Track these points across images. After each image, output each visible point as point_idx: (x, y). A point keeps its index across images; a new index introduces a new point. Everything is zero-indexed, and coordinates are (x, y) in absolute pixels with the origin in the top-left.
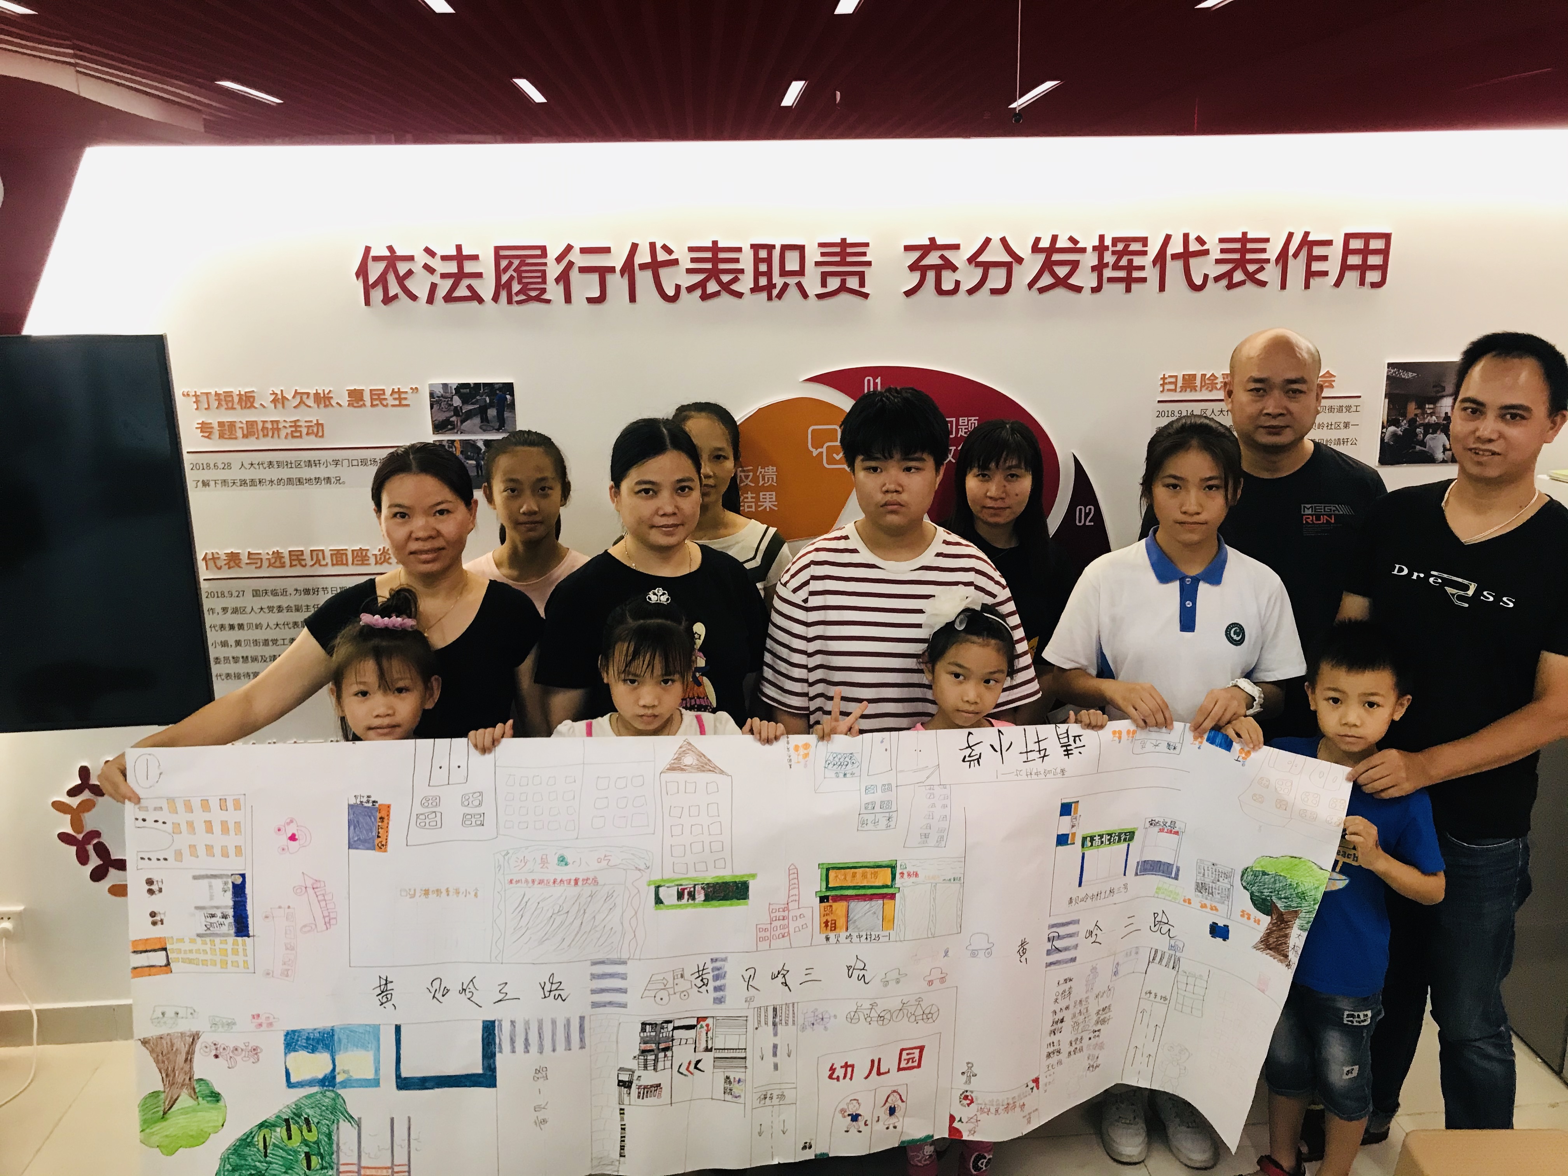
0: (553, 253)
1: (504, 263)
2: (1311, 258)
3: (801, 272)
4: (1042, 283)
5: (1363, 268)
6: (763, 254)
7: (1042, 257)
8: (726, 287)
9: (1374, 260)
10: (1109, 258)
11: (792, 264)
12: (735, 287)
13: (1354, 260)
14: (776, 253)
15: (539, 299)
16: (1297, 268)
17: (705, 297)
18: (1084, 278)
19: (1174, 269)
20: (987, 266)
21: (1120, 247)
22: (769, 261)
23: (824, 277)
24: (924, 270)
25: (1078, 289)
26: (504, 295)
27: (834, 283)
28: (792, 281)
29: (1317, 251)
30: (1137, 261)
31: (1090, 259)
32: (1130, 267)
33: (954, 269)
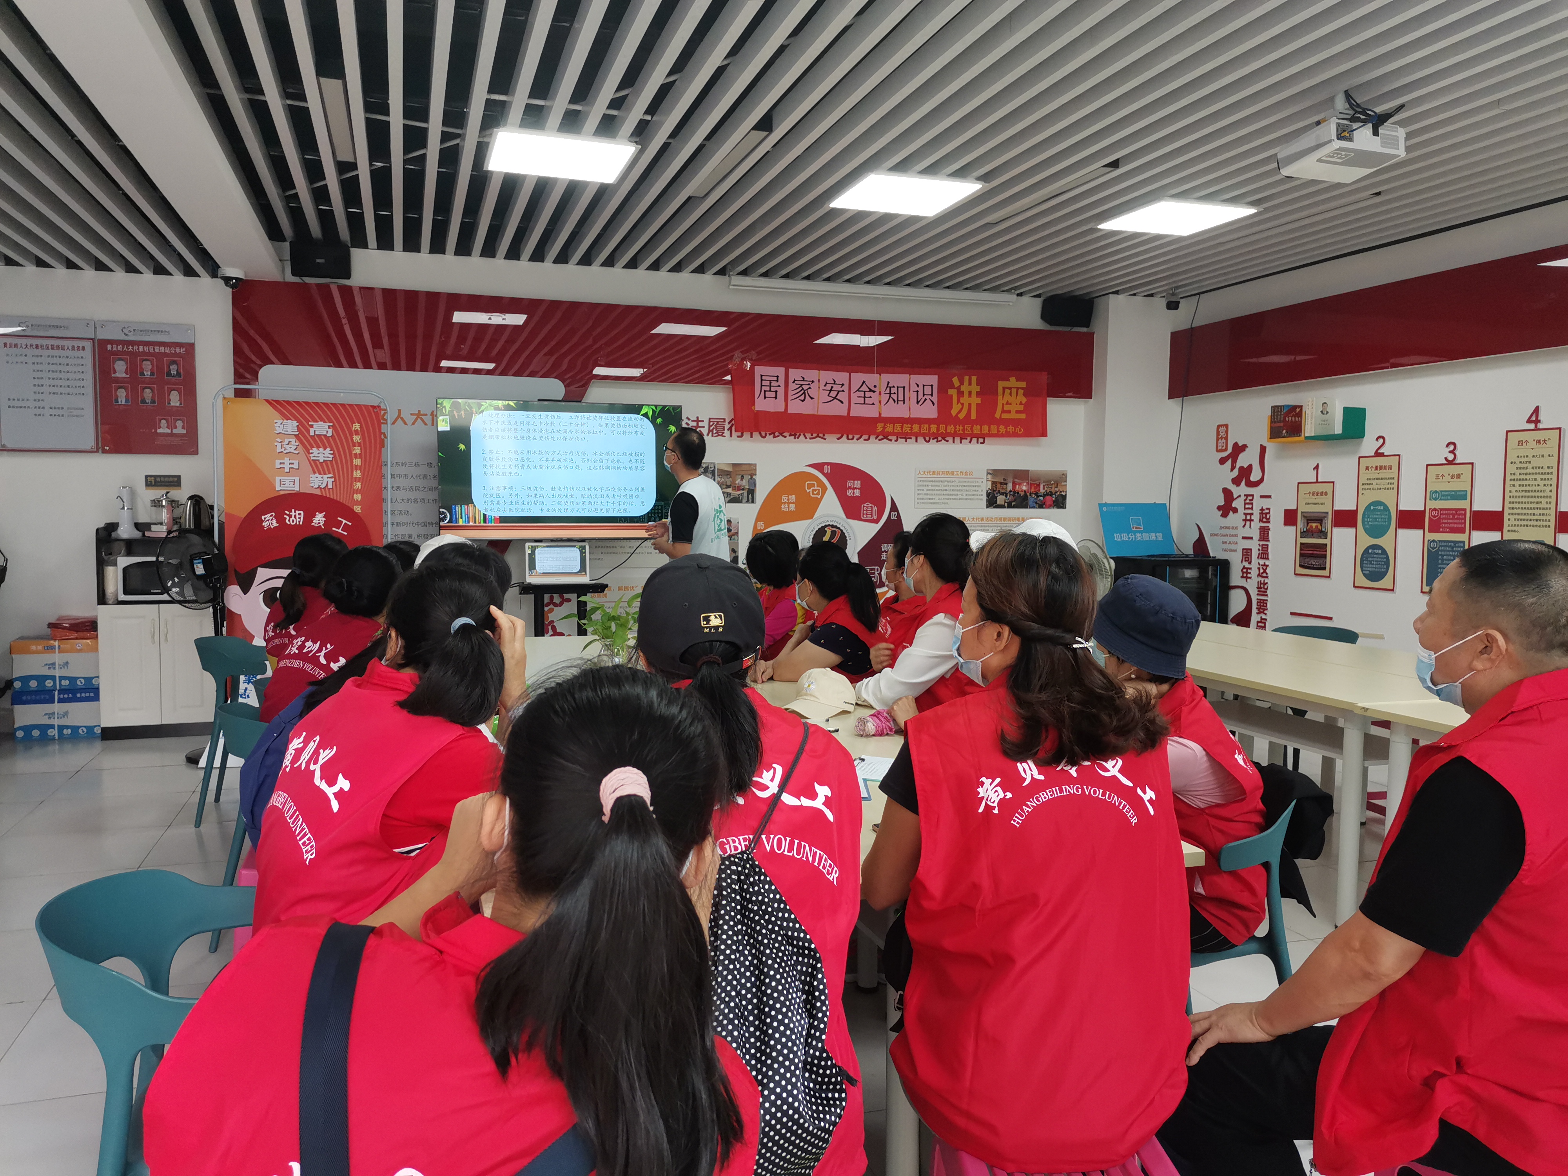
0: (727, 421)
1: (711, 423)
15: (721, 435)
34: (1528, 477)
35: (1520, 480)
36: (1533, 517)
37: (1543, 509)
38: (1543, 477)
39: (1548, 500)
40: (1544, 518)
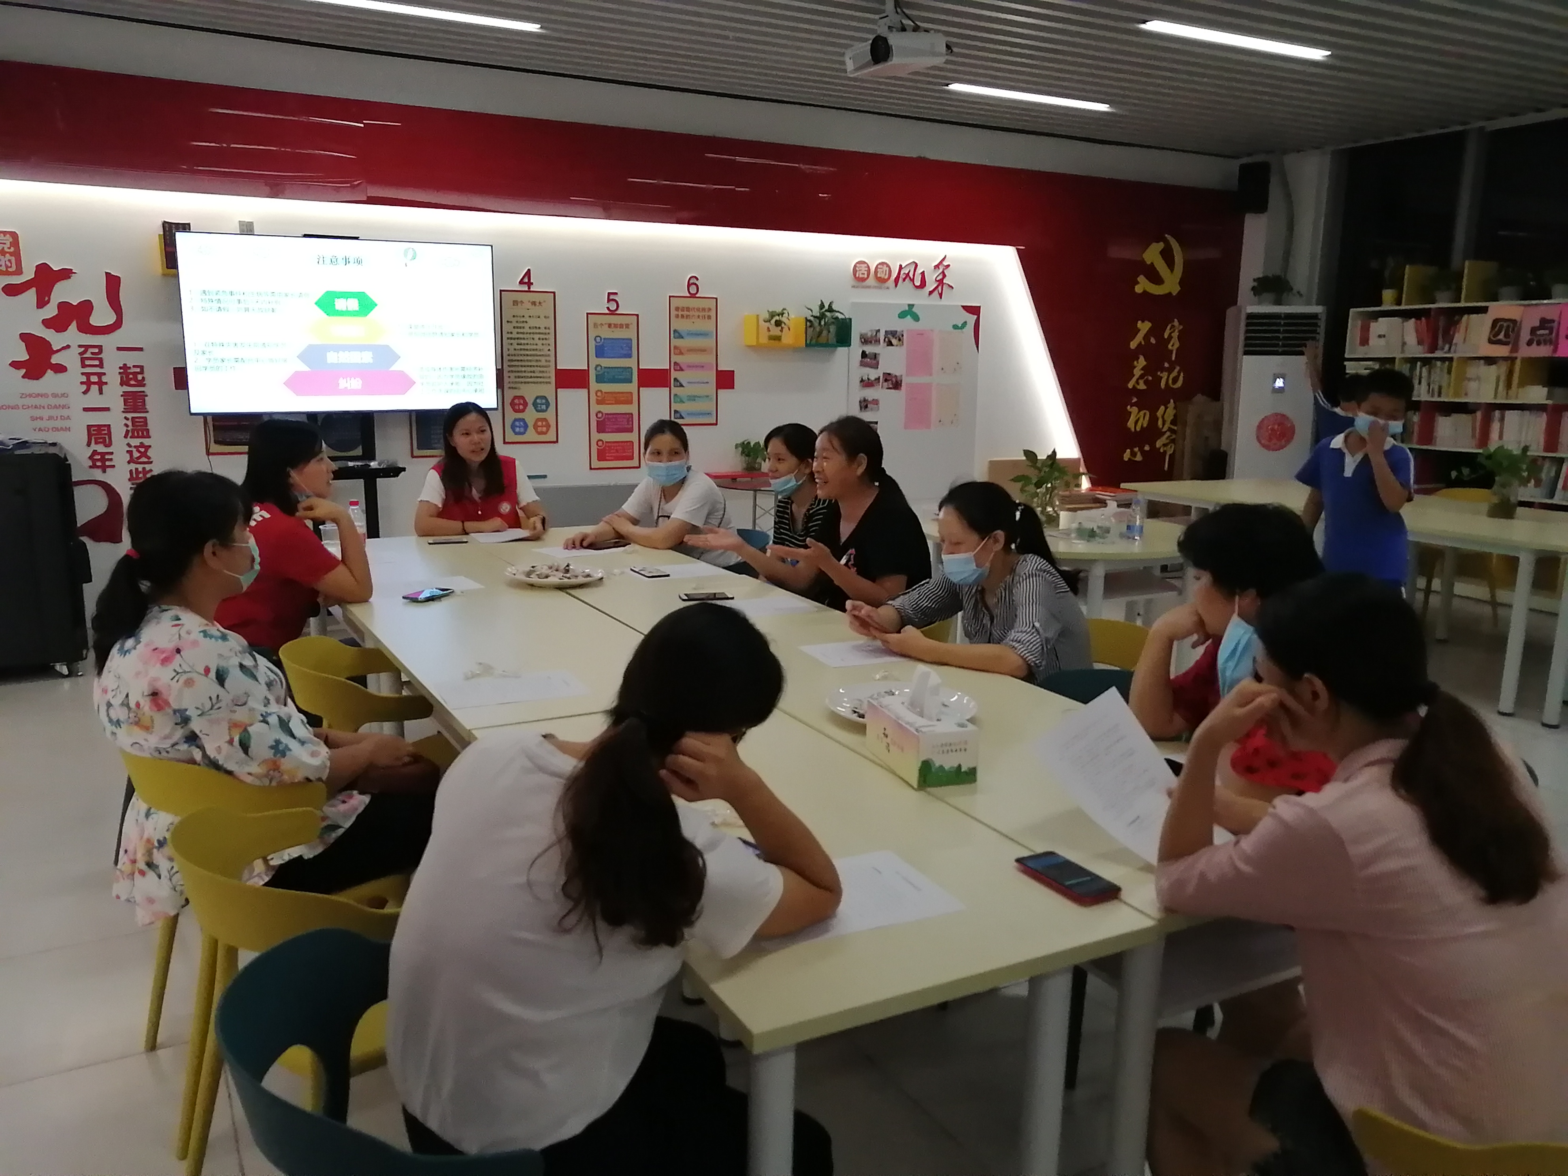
34: (525, 336)
35: (518, 339)
36: (533, 375)
37: (543, 366)
38: (542, 336)
39: (548, 358)
40: (545, 375)
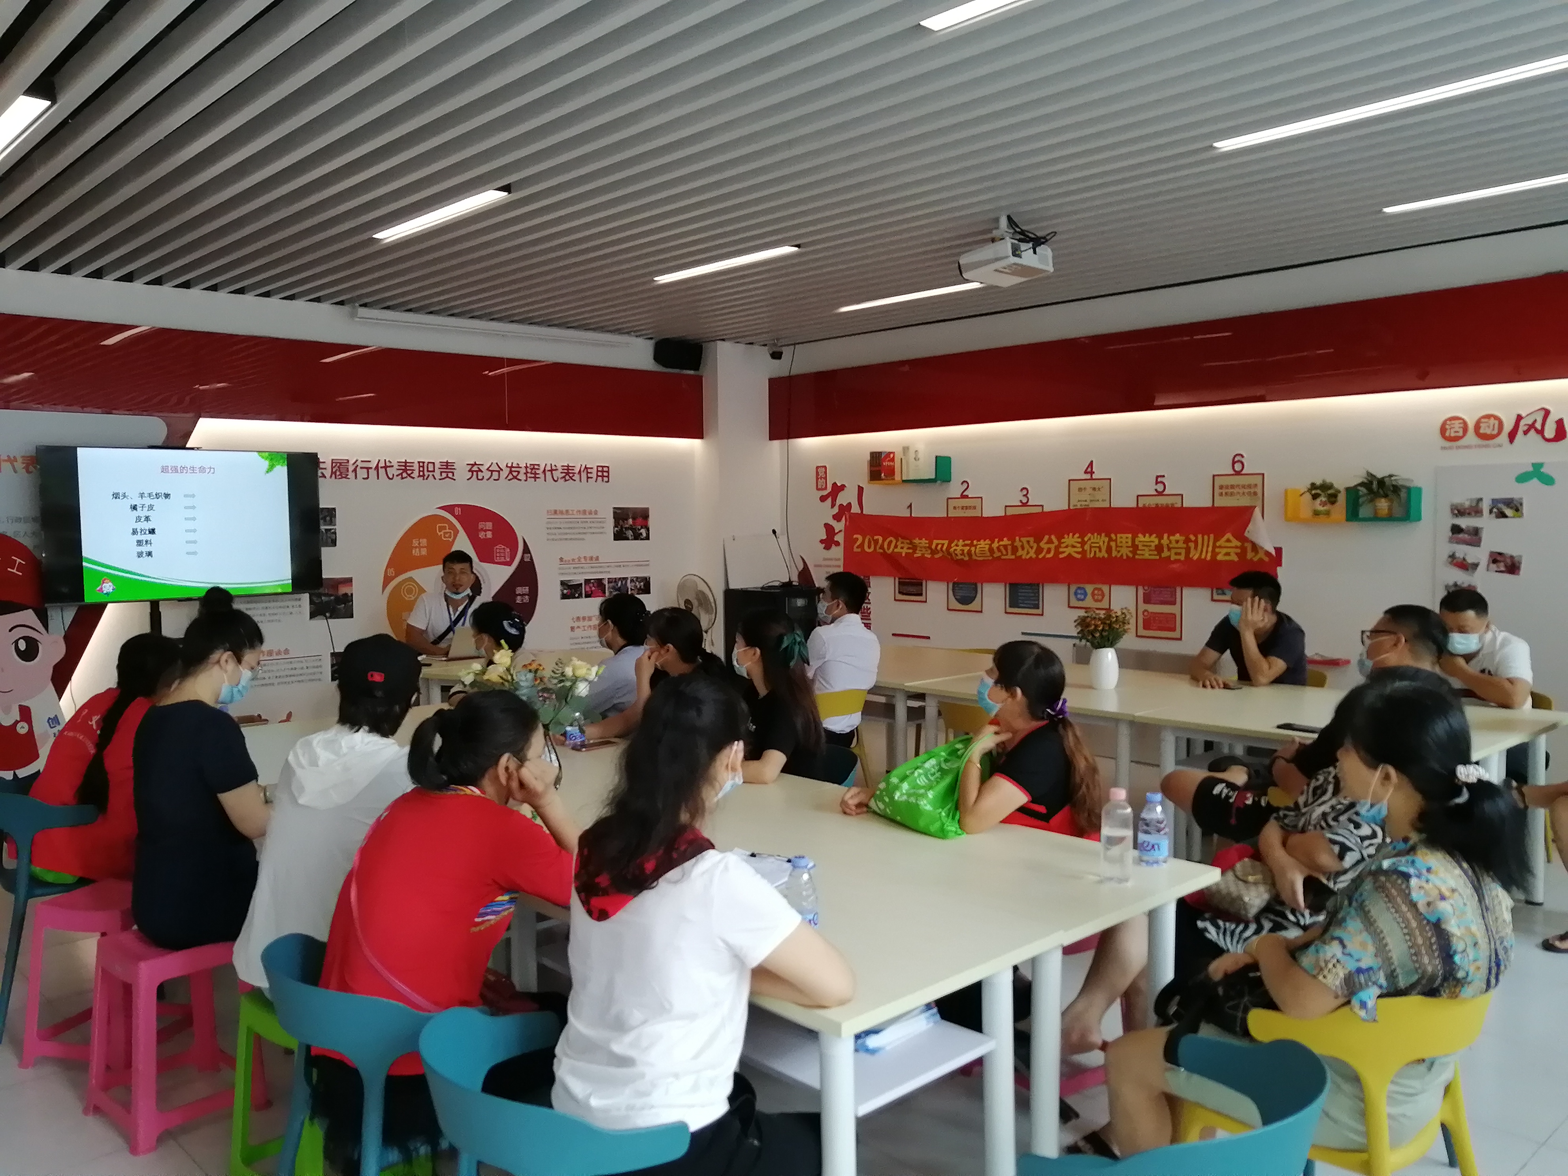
0: (351, 462)
1: (334, 464)
2: (588, 473)
3: (434, 471)
4: (509, 478)
5: (603, 476)
6: (421, 464)
7: (509, 469)
8: (409, 475)
9: (605, 474)
10: (529, 470)
11: (431, 469)
12: (412, 475)
13: (600, 474)
14: (425, 464)
15: (345, 478)
16: (584, 475)
17: (402, 478)
18: (522, 476)
19: (548, 474)
20: (492, 471)
21: (532, 467)
22: (423, 467)
23: (441, 472)
24: (472, 472)
25: (520, 480)
26: (333, 476)
27: (444, 475)
28: (431, 474)
29: (589, 471)
30: (537, 472)
31: (523, 471)
32: (536, 474)
33: (482, 472)
